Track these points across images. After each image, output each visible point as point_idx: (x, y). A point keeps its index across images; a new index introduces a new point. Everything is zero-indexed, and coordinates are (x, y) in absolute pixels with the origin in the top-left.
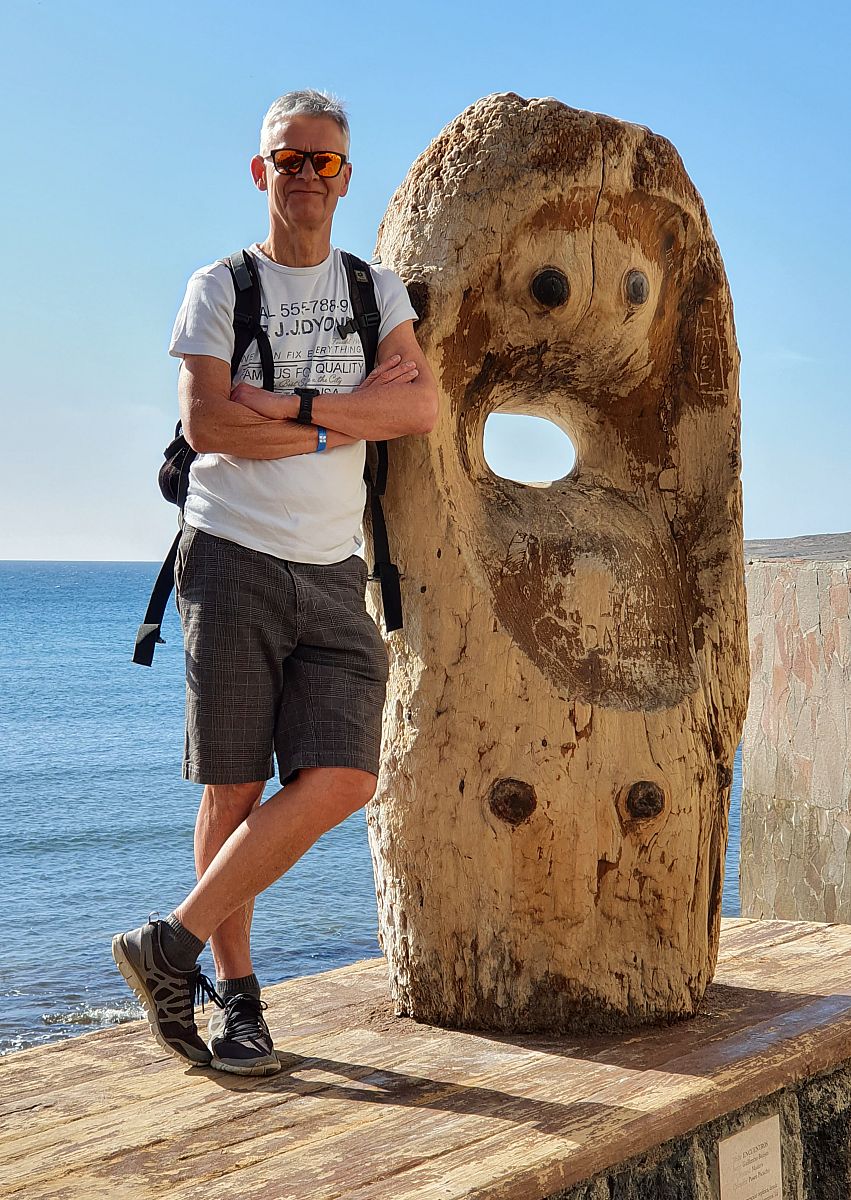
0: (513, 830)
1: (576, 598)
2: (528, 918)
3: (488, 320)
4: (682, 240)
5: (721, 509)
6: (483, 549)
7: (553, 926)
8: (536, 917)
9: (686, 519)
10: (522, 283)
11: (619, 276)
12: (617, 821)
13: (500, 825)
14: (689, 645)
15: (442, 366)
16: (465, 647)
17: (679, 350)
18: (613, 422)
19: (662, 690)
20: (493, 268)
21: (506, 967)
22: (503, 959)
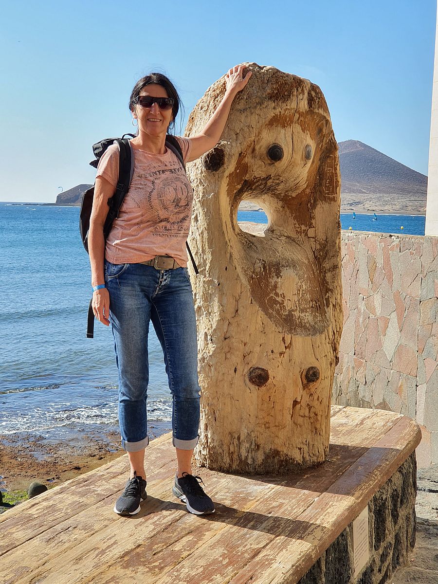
0: (259, 389)
1: (283, 288)
2: (263, 426)
3: (247, 166)
4: (324, 131)
5: (334, 246)
6: (244, 266)
7: (274, 429)
8: (267, 426)
9: (320, 250)
10: (264, 151)
11: (302, 148)
12: (301, 384)
13: (252, 387)
14: (324, 306)
15: (227, 186)
16: (237, 310)
17: (318, 177)
18: (288, 207)
19: (317, 326)
20: (251, 144)
21: (253, 447)
22: (252, 443)
